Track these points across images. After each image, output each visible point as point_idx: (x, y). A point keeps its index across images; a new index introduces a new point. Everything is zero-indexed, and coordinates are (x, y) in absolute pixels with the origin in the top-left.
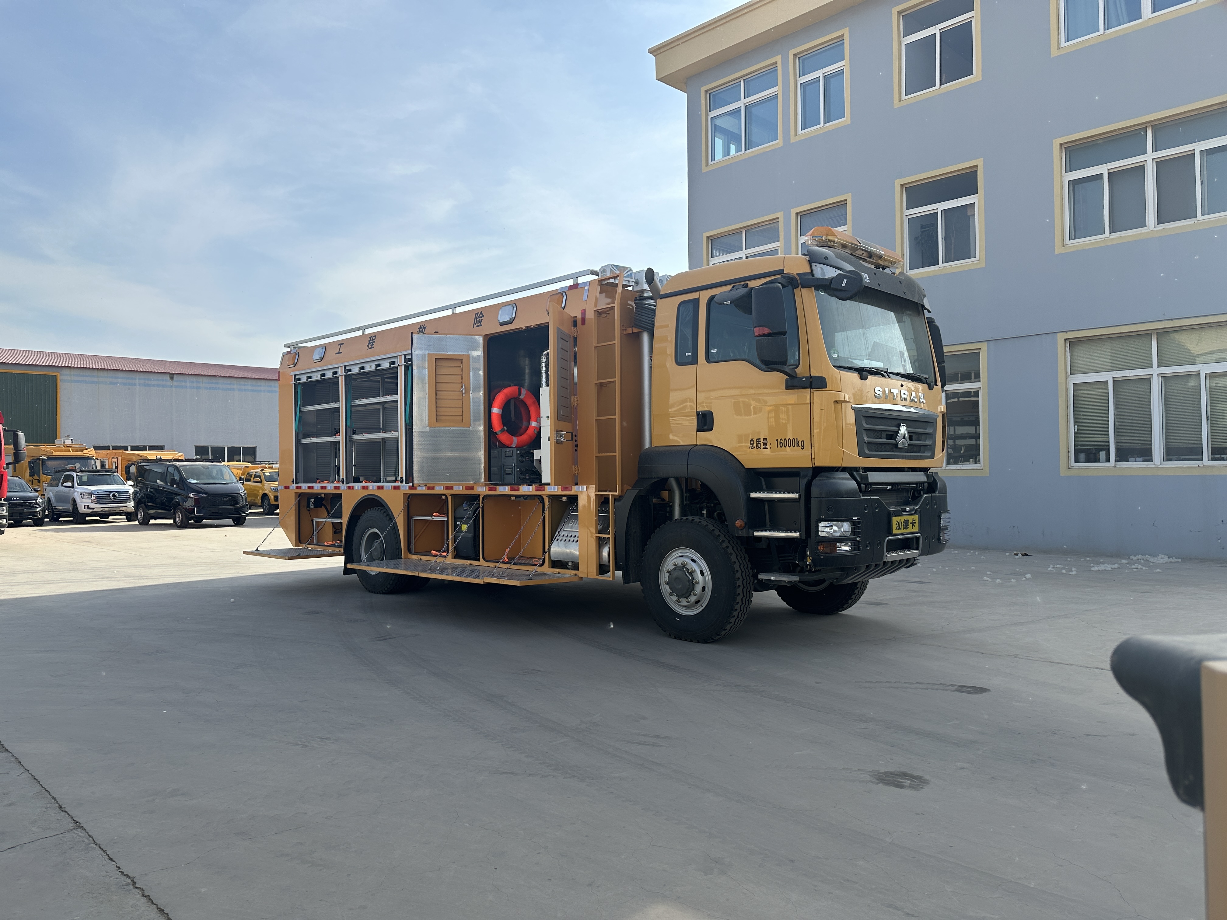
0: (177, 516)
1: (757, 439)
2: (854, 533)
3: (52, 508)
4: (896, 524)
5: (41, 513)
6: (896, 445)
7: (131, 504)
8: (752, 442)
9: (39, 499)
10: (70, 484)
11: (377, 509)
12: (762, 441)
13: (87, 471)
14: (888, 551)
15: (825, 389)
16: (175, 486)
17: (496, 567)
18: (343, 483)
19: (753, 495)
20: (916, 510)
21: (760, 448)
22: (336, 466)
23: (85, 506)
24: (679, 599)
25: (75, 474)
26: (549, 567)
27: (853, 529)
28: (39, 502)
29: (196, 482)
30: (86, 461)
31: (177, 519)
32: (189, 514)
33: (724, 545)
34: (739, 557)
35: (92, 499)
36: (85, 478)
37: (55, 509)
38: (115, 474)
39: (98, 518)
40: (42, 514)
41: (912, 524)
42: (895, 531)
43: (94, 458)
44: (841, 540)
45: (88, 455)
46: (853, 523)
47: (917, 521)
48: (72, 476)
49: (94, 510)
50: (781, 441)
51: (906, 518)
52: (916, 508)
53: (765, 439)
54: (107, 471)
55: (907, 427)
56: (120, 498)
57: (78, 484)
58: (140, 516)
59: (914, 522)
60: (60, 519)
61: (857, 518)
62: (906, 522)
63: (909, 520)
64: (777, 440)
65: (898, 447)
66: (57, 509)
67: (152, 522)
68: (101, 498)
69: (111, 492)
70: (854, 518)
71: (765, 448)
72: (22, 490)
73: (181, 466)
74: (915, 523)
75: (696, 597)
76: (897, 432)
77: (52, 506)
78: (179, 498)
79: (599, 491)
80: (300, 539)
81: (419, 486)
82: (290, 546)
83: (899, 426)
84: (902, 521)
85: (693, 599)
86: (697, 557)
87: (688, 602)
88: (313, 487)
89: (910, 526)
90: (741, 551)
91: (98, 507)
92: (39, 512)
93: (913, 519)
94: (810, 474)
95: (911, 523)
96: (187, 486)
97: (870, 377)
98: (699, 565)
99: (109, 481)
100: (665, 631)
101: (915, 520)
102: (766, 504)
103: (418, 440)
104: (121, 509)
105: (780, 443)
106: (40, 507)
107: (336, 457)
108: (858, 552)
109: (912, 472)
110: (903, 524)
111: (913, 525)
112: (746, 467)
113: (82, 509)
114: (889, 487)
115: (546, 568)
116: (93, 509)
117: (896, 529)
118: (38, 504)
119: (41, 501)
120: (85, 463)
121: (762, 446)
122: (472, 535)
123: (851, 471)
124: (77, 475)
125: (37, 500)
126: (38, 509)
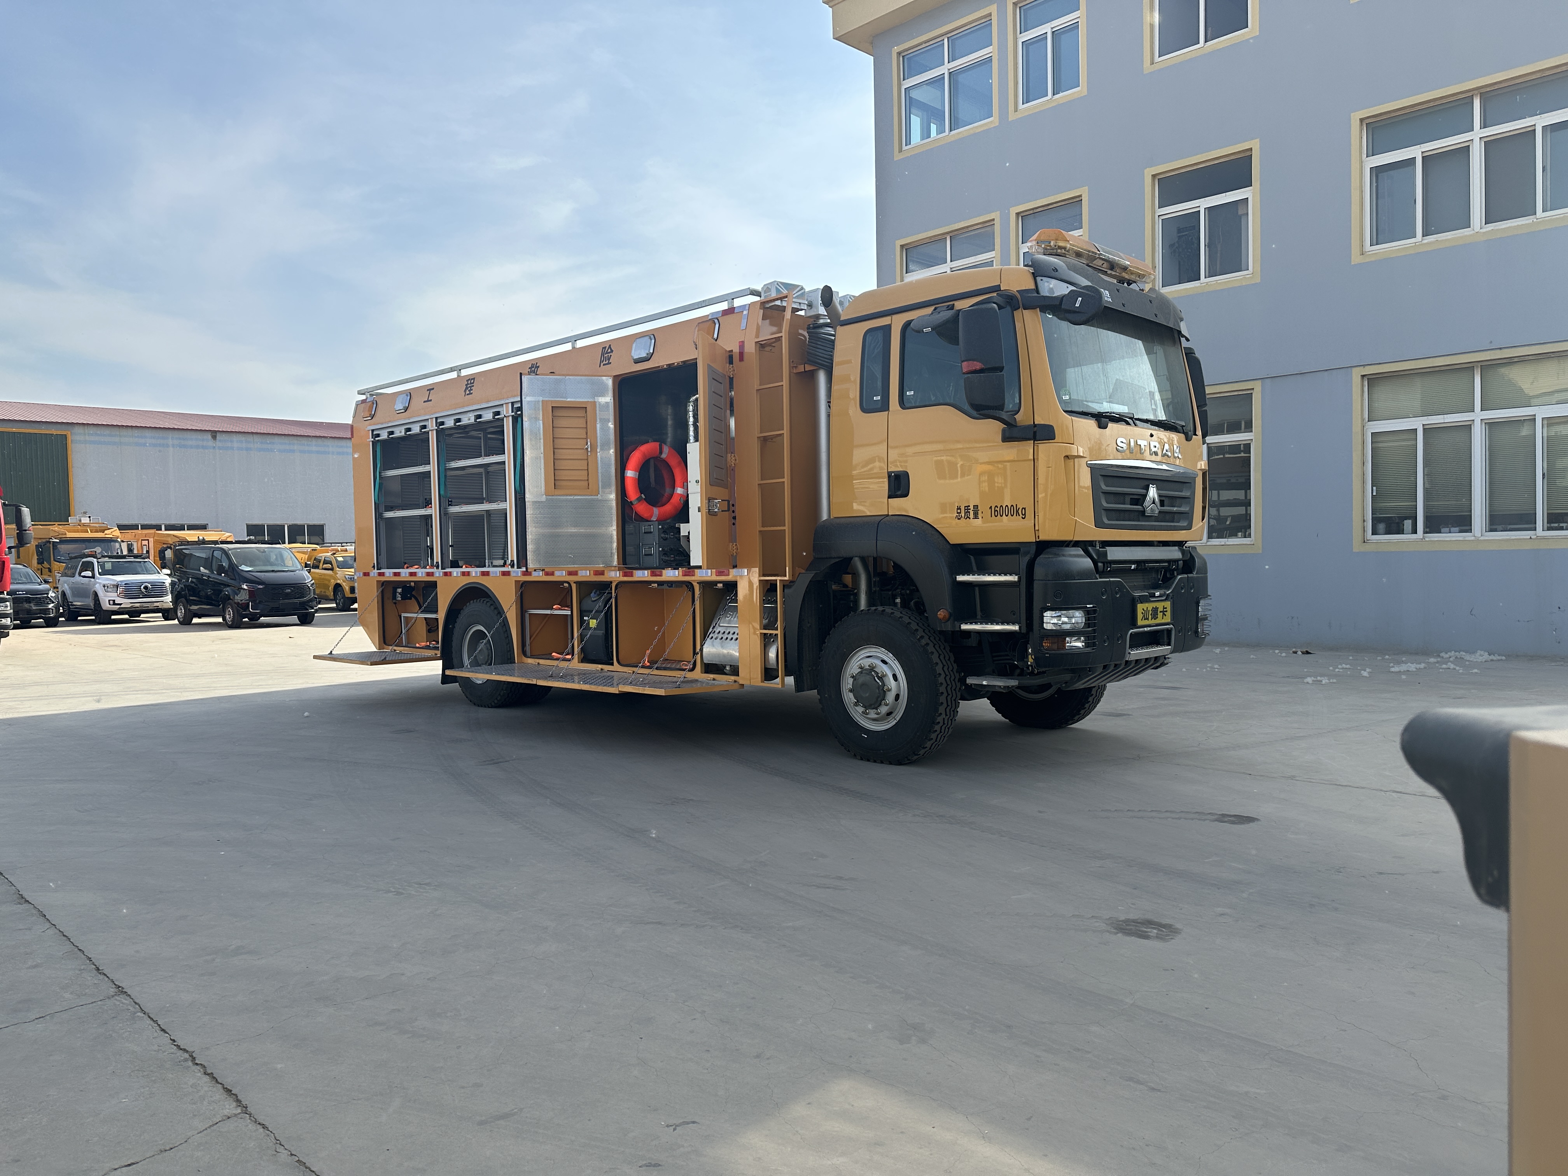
0: (227, 613)
1: (965, 507)
2: (1087, 625)
3: (68, 604)
4: (1142, 613)
5: (54, 611)
6: (1143, 512)
7: (169, 598)
8: (959, 511)
9: (50, 592)
10: (89, 573)
11: (482, 601)
12: (972, 509)
13: (110, 557)
14: (1131, 647)
15: (1052, 441)
16: (223, 575)
17: (634, 672)
18: (438, 567)
19: (960, 578)
20: (1168, 595)
21: (970, 518)
22: (428, 546)
23: (109, 600)
24: (866, 711)
25: (95, 561)
26: (702, 673)
27: (1087, 619)
28: (52, 596)
29: (250, 569)
30: (109, 544)
31: (228, 617)
32: (242, 610)
33: (923, 642)
34: (942, 657)
35: (118, 592)
36: (108, 566)
37: (72, 605)
38: (146, 560)
39: (126, 616)
40: (56, 613)
41: (1162, 613)
42: (1140, 622)
43: (119, 540)
44: (1072, 633)
45: (111, 536)
46: (1088, 612)
47: (1169, 609)
48: (92, 563)
49: (122, 606)
50: (996, 509)
51: (1154, 605)
52: (1167, 593)
53: (976, 507)
54: (136, 557)
55: (1158, 489)
56: (155, 590)
57: (100, 574)
58: (181, 613)
60: (79, 618)
61: (1092, 606)
62: (1155, 610)
63: (1158, 608)
64: (991, 508)
65: (1146, 514)
66: (74, 605)
67: (195, 620)
68: (130, 591)
69: (142, 583)
70: (1088, 606)
71: (976, 517)
72: (29, 581)
73: (230, 549)
74: (1166, 611)
75: (888, 707)
76: (1145, 496)
77: (68, 602)
78: (230, 591)
79: (764, 575)
80: (385, 639)
81: (535, 570)
82: (373, 649)
83: (1147, 488)
84: (1150, 608)
85: (884, 710)
86: (889, 657)
87: (878, 714)
88: (399, 573)
89: (1160, 615)
90: (944, 649)
91: (126, 603)
92: (52, 609)
93: (1164, 606)
94: (1033, 550)
95: (1160, 612)
96: (239, 574)
97: (1110, 425)
98: (891, 668)
99: (139, 570)
100: (849, 751)
101: (1166, 608)
102: (977, 589)
103: (532, 512)
104: (156, 604)
105: (995, 511)
106: (53, 602)
107: (428, 535)
108: (1093, 649)
109: (1163, 546)
110: (1150, 612)
111: (1164, 614)
112: (951, 543)
113: (106, 606)
114: (1133, 567)
115: (698, 674)
116: (120, 604)
117: (1142, 620)
118: (50, 599)
119: (53, 595)
120: (108, 546)
121: (972, 516)
122: (603, 633)
123: (1085, 546)
124: (98, 562)
125: (48, 594)
126: (51, 606)
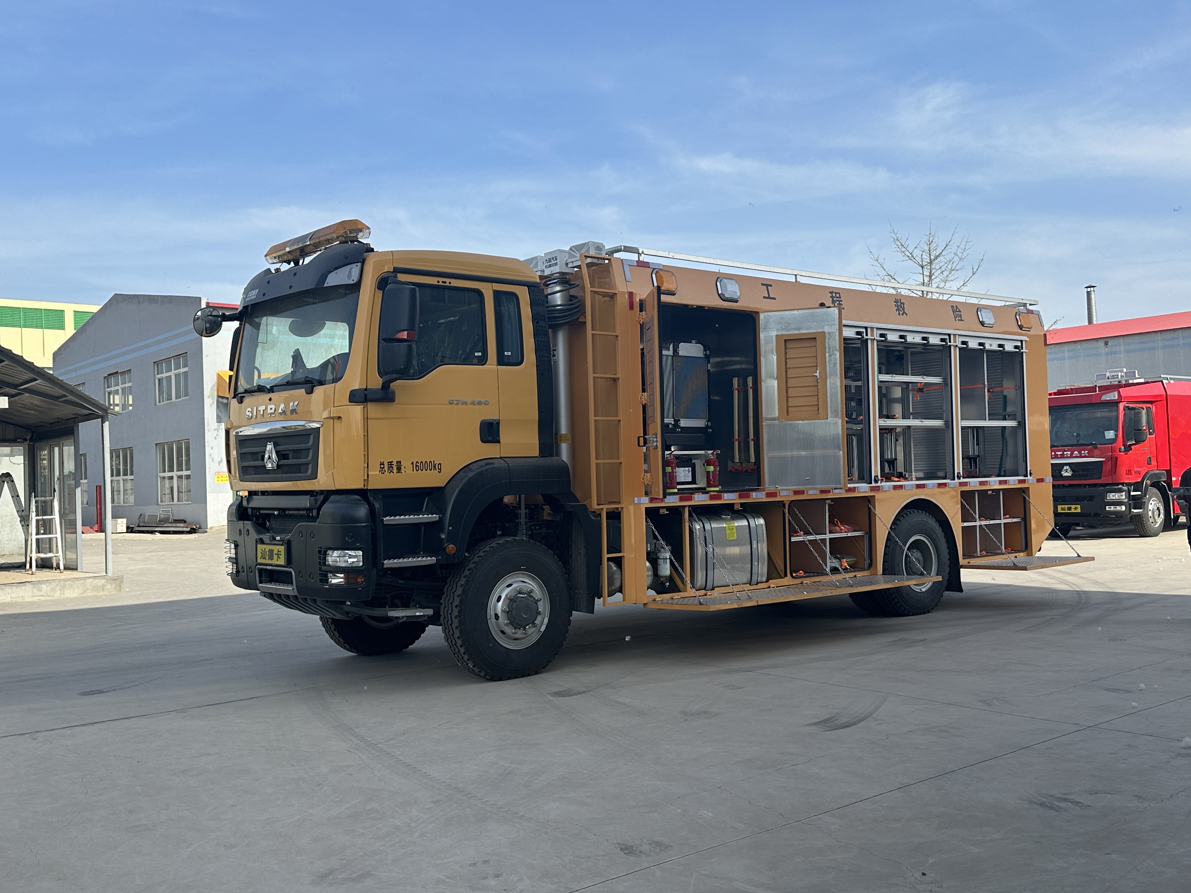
4: (262, 553)
41: (277, 556)
42: (260, 561)
47: (283, 553)
59: (279, 553)
62: (271, 551)
63: (273, 550)
74: (281, 555)
84: (267, 550)
89: (275, 557)
93: (278, 550)
95: (276, 554)
101: (280, 552)
111: (278, 557)
117: (261, 558)
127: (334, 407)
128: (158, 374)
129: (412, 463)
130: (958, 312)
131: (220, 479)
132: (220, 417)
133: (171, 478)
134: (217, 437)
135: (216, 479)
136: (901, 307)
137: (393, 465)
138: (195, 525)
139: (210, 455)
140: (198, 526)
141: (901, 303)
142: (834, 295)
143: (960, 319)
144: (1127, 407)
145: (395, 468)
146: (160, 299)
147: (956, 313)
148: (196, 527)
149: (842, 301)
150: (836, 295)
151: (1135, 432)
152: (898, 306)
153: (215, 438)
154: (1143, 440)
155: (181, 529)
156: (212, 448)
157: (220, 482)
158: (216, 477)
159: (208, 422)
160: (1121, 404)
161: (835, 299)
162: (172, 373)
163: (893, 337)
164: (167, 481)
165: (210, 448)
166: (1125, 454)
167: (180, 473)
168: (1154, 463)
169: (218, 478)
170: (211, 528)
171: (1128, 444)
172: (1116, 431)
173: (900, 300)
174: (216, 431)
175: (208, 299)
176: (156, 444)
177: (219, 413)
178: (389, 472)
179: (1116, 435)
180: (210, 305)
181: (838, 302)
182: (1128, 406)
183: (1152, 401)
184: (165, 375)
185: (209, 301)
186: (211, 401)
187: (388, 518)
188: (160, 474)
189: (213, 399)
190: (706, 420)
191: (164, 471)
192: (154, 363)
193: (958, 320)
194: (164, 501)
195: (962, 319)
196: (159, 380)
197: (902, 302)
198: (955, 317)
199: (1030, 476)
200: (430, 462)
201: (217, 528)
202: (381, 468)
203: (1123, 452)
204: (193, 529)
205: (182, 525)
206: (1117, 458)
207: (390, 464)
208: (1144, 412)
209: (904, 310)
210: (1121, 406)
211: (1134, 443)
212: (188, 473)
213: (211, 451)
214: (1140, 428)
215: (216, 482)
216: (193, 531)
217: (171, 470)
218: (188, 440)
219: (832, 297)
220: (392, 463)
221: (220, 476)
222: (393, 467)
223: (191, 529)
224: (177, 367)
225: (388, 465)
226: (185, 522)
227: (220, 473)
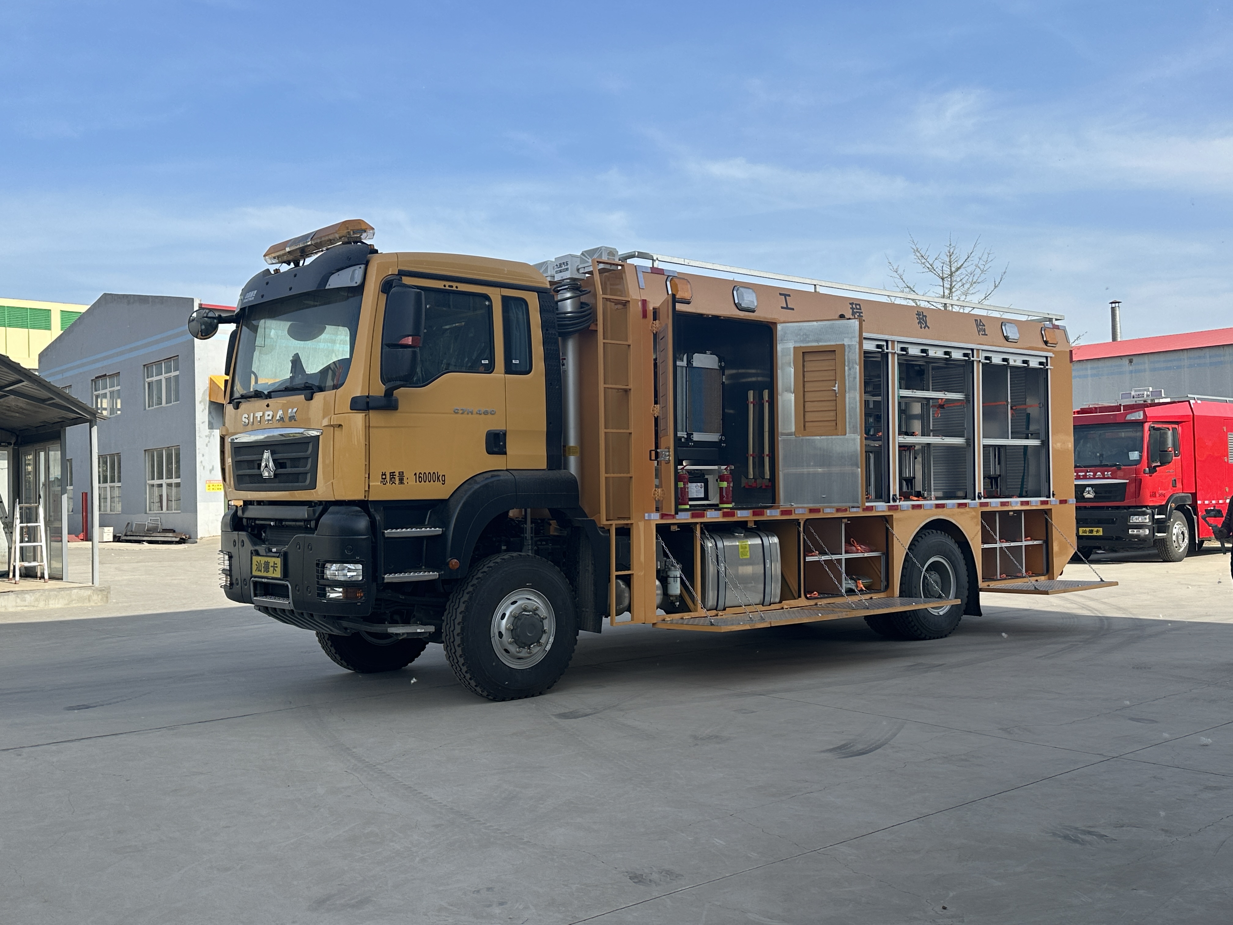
4: (256, 565)
41: (272, 568)
42: (255, 573)
47: (279, 565)
55: (271, 453)
59: (275, 565)
62: (267, 563)
63: (269, 563)
74: (277, 567)
84: (263, 562)
89: (271, 569)
93: (274, 562)
95: (272, 567)
101: (276, 564)
111: (274, 569)
117: (256, 571)
127: (335, 414)
128: (148, 378)
129: (415, 474)
130: (981, 326)
131: (211, 487)
132: (212, 424)
133: (160, 486)
134: (208, 444)
135: (207, 488)
136: (923, 320)
137: (395, 475)
138: (184, 535)
139: (201, 462)
140: (188, 536)
141: (923, 316)
142: (854, 306)
143: (983, 333)
144: (1152, 427)
145: (397, 479)
146: (150, 300)
147: (980, 327)
148: (186, 537)
149: (862, 313)
150: (856, 307)
151: (1160, 454)
152: (920, 319)
153: (207, 445)
154: (1169, 461)
155: (169, 539)
156: (203, 455)
157: (212, 491)
158: (207, 485)
159: (199, 428)
160: (1146, 424)
161: (855, 310)
162: (163, 377)
163: (914, 351)
164: (156, 489)
165: (201, 455)
166: (1151, 476)
167: (169, 481)
168: (1179, 485)
169: (209, 486)
170: (202, 538)
171: (1154, 465)
172: (1141, 452)
173: (922, 312)
174: (208, 438)
175: (201, 301)
176: (145, 450)
177: (211, 418)
178: (391, 483)
179: (1141, 457)
180: (203, 307)
181: (858, 314)
182: (1154, 427)
183: (1178, 421)
184: (155, 379)
185: (202, 303)
186: (203, 407)
187: (389, 531)
188: (148, 482)
189: (205, 405)
190: (720, 434)
191: (153, 479)
192: (144, 365)
193: (982, 334)
194: (152, 509)
195: (986, 333)
196: (149, 384)
197: (924, 314)
198: (979, 332)
199: (1053, 497)
200: (434, 473)
201: (208, 539)
202: (382, 479)
203: (1147, 474)
204: (183, 539)
205: (171, 535)
206: (1141, 479)
207: (392, 474)
208: (1170, 433)
209: (926, 323)
210: (1147, 426)
211: (1160, 464)
212: (178, 480)
213: (202, 459)
214: (1166, 449)
215: (207, 491)
216: (182, 541)
217: (160, 477)
218: (178, 447)
219: (852, 308)
220: (394, 474)
221: (211, 485)
222: (395, 478)
223: (181, 539)
224: (168, 371)
225: (390, 475)
226: (174, 531)
227: (212, 482)
